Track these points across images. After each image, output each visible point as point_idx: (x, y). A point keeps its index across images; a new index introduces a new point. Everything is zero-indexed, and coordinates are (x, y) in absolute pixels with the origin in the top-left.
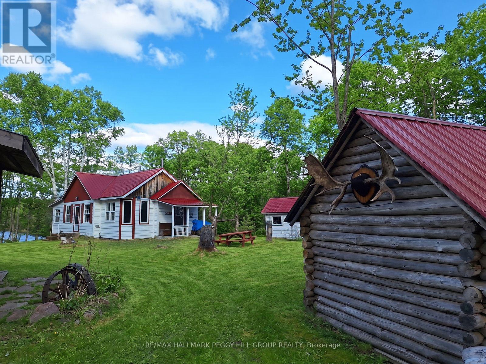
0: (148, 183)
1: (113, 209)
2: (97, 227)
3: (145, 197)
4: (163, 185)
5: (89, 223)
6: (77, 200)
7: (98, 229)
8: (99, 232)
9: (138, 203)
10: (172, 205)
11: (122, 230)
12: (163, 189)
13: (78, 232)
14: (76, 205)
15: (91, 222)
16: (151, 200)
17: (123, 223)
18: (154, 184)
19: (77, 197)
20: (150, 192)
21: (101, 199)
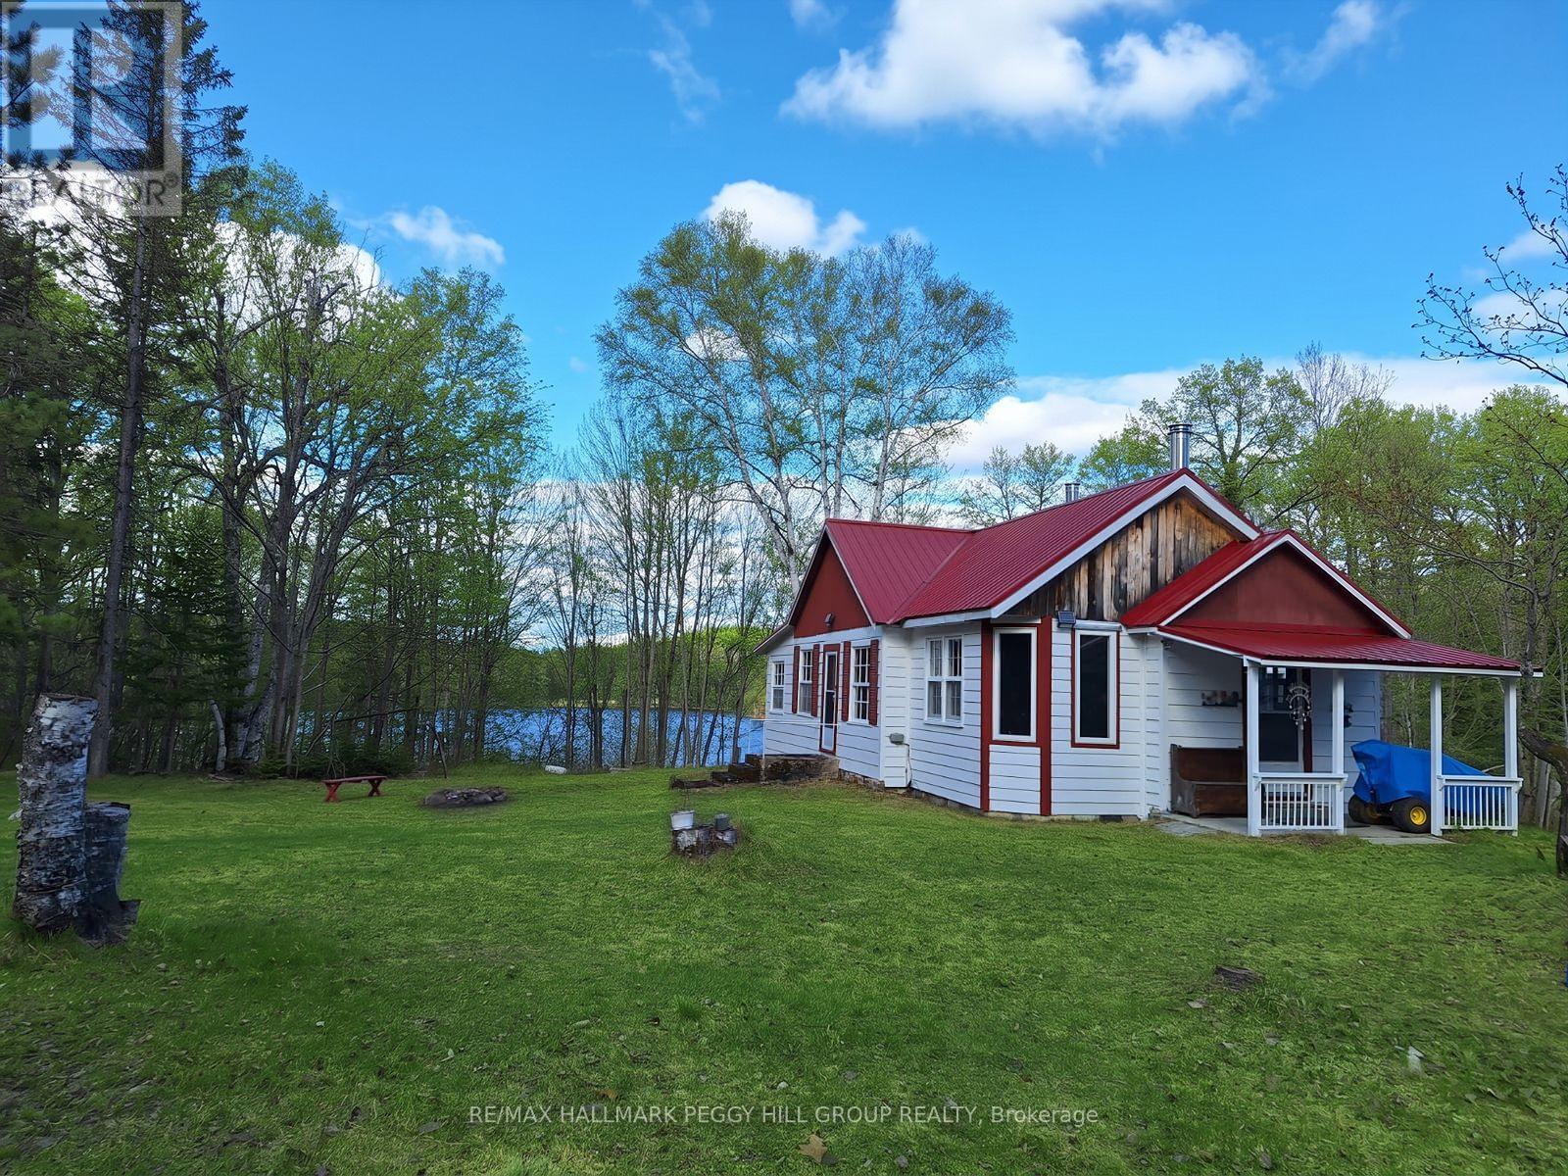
0: (1109, 548)
1: (956, 669)
2: (898, 741)
3: (1095, 613)
4: (1184, 554)
5: (866, 722)
6: (832, 627)
7: (902, 749)
8: (903, 762)
9: (1063, 645)
10: (1245, 657)
11: (992, 769)
12: (1188, 576)
13: (833, 753)
14: (828, 648)
15: (874, 722)
16: (1124, 632)
17: (996, 735)
18: (1137, 549)
19: (829, 616)
20: (1121, 592)
21: (909, 624)
